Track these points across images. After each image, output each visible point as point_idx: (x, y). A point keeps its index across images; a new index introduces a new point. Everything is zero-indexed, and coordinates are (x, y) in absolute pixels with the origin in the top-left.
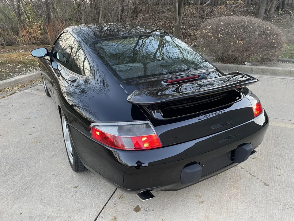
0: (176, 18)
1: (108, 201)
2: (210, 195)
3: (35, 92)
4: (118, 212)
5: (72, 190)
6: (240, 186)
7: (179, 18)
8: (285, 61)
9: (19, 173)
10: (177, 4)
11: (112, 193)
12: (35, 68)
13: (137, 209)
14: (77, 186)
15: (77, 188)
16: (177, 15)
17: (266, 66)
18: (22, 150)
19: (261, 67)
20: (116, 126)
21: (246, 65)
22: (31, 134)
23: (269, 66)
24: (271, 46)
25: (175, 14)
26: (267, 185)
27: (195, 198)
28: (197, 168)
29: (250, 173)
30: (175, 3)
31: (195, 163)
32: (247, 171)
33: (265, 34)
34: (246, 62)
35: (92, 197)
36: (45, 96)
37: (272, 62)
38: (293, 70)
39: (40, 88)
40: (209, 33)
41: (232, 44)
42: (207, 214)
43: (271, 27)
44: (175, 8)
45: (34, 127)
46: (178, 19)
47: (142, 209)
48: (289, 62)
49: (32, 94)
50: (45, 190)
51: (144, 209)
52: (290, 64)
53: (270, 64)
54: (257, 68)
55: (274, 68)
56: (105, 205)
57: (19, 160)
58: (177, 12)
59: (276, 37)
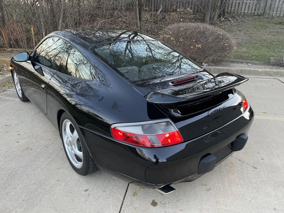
0: (137, 23)
1: (124, 199)
2: (214, 183)
3: (7, 98)
4: (137, 209)
5: (84, 193)
6: (235, 172)
7: (140, 23)
8: (234, 62)
9: (19, 183)
10: (138, 10)
11: (125, 191)
13: (154, 204)
14: (87, 189)
15: (88, 191)
16: (138, 20)
17: (220, 66)
18: (14, 159)
19: (217, 67)
20: (139, 125)
21: (203, 65)
22: (18, 142)
23: (222, 66)
24: (224, 49)
25: (137, 20)
26: (256, 168)
27: (202, 187)
28: (212, 158)
29: (239, 160)
30: (136, 9)
31: (209, 154)
32: (236, 158)
33: (218, 39)
34: (204, 63)
35: (107, 198)
36: (19, 101)
37: (224, 63)
38: (243, 70)
39: (10, 94)
40: (171, 38)
41: (192, 47)
42: (217, 200)
43: (222, 32)
44: (136, 14)
45: (19, 134)
47: (159, 203)
48: (238, 62)
49: (3, 100)
50: (55, 197)
51: (161, 203)
53: (223, 64)
54: (214, 69)
55: (228, 68)
56: (122, 204)
57: (15, 170)
58: (138, 18)
59: (228, 41)
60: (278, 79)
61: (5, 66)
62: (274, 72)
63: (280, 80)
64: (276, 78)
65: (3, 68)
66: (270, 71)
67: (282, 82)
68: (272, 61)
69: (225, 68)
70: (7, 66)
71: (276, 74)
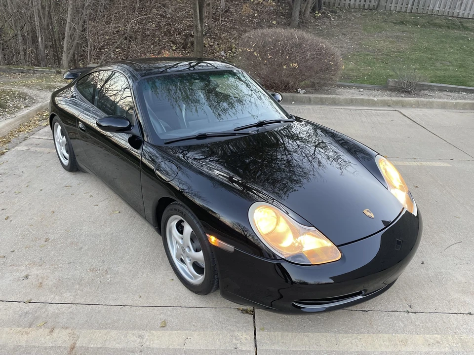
0: (196, 26)
3: (37, 149)
7: (201, 26)
8: (340, 86)
10: (198, 6)
12: (6, 112)
16: (199, 22)
17: (321, 93)
19: (319, 96)
21: (299, 93)
23: (325, 94)
24: (327, 69)
25: (196, 21)
30: (195, 4)
33: (320, 54)
34: (300, 89)
37: (326, 88)
38: (354, 98)
39: (38, 142)
40: (255, 53)
41: (284, 67)
43: (325, 45)
44: (195, 11)
45: (91, 196)
46: (199, 27)
48: (345, 87)
52: (346, 90)
54: (316, 98)
58: (198, 18)
59: (333, 58)
60: (399, 112)
61: (9, 100)
62: (393, 101)
63: (401, 113)
64: (397, 109)
65: (7, 103)
66: (389, 100)
67: (403, 115)
68: (391, 84)
69: (329, 96)
70: (11, 100)
71: (397, 103)
